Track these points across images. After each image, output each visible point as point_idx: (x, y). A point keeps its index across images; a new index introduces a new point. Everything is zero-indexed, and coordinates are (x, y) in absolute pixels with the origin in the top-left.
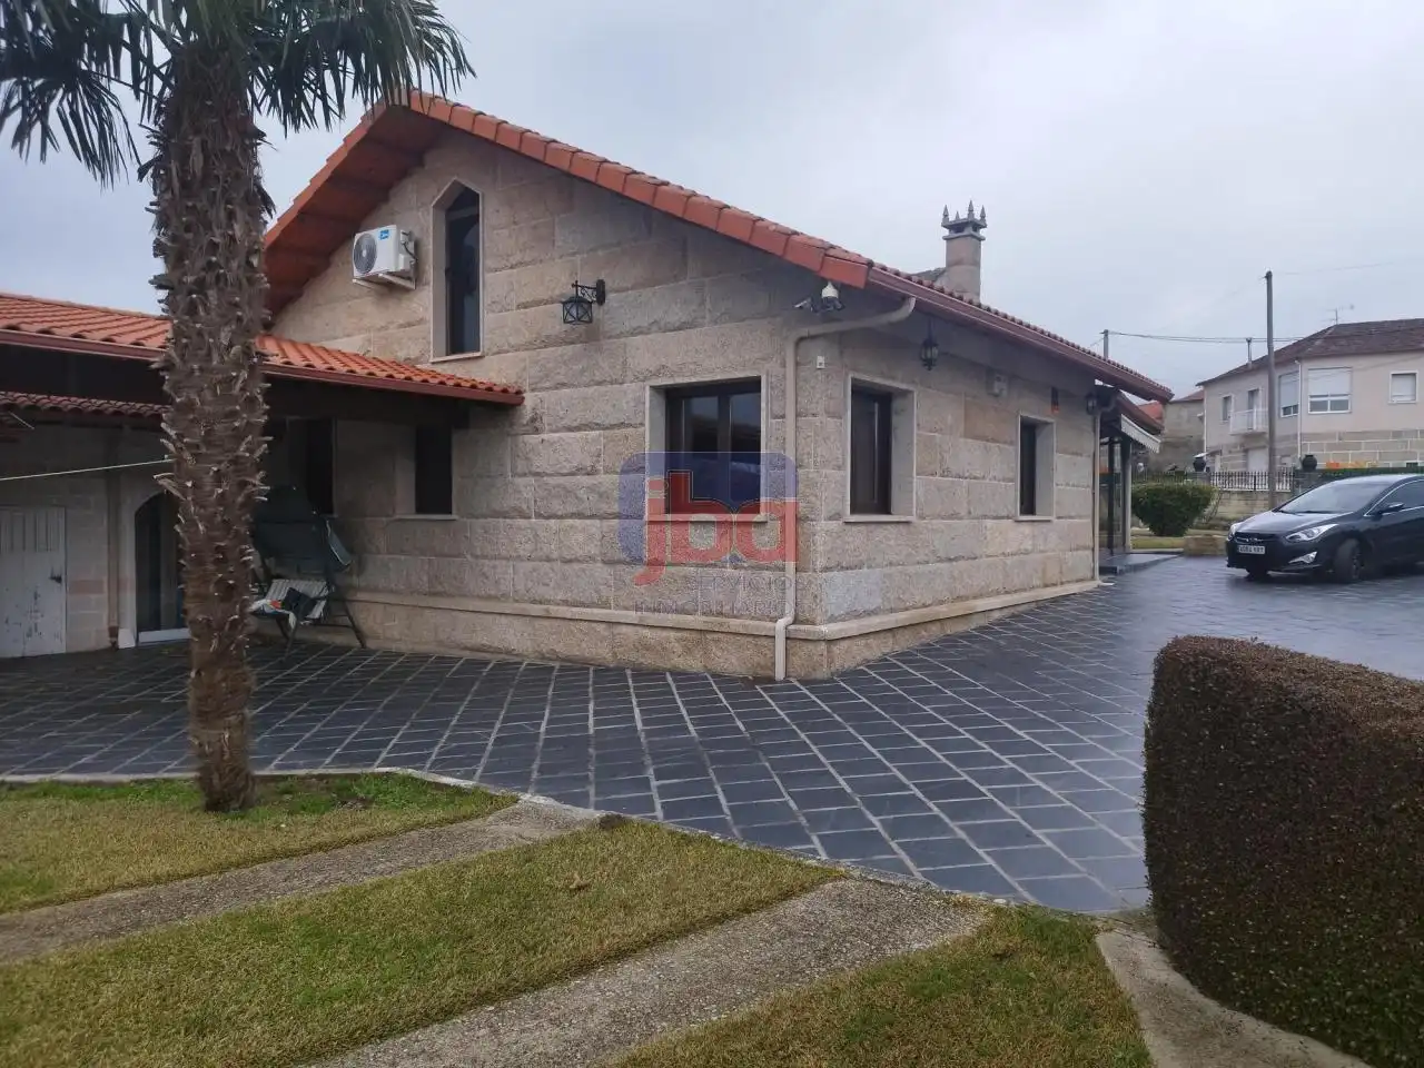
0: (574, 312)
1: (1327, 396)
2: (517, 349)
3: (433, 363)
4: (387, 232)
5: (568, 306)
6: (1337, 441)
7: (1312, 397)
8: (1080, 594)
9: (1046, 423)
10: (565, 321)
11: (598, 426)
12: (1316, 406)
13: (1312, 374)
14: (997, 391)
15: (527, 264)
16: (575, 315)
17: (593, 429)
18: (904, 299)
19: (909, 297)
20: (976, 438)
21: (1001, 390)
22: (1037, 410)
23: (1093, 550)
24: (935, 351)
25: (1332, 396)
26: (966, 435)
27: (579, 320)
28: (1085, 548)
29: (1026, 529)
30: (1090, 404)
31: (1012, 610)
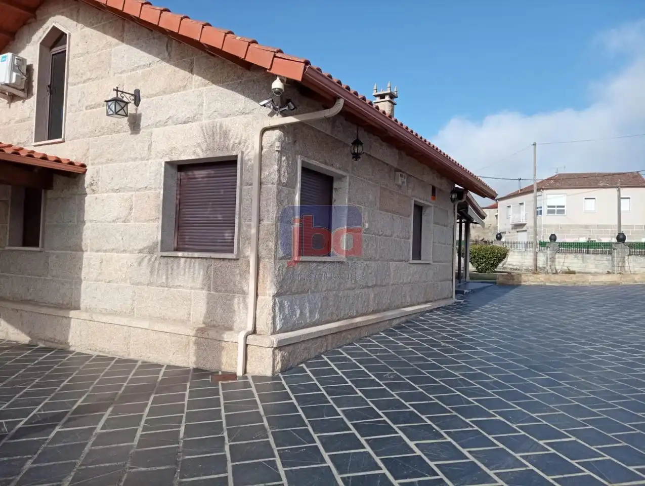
0: (113, 107)
1: (554, 207)
2: (84, 136)
3: (35, 146)
4: (5, 57)
5: (110, 103)
6: (559, 229)
7: (549, 207)
8: (445, 307)
9: (429, 206)
10: (108, 115)
11: (131, 189)
12: (550, 212)
13: (549, 196)
14: (400, 183)
15: (93, 80)
16: (113, 109)
17: (128, 191)
18: (336, 99)
19: (339, 98)
20: (387, 211)
21: (403, 182)
22: (424, 198)
23: (452, 280)
24: (360, 148)
25: (558, 207)
26: (381, 209)
27: (116, 113)
28: (449, 280)
29: (414, 268)
30: (453, 197)
31: (407, 318)
